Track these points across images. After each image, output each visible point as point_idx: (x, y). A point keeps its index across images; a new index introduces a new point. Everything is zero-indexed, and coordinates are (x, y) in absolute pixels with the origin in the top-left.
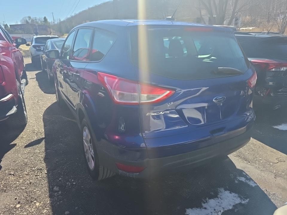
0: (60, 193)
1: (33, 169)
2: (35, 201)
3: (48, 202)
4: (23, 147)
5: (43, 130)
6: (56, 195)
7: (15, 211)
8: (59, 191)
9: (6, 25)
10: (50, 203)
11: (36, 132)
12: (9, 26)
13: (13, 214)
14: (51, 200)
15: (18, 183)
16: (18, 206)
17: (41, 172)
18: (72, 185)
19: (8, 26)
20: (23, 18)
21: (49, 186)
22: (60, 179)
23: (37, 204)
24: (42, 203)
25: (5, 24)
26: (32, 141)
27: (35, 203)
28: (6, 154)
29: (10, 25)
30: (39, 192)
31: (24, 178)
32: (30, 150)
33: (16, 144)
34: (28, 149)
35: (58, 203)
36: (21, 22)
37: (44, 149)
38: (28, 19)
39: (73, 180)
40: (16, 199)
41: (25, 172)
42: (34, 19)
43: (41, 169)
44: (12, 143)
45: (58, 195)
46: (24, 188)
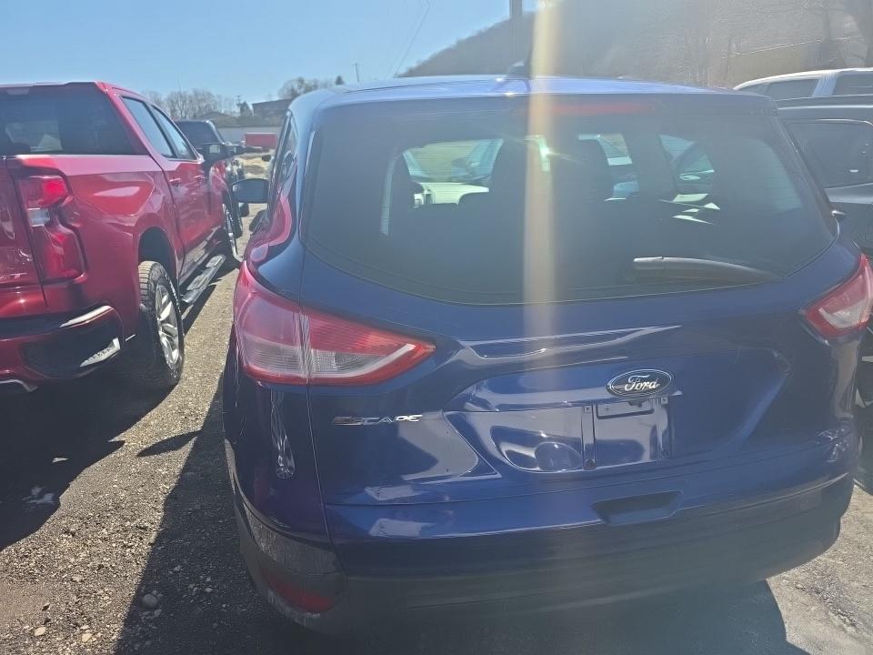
0: (157, 613)
1: (128, 523)
2: (84, 627)
3: (114, 637)
4: (136, 453)
5: (207, 409)
6: (142, 618)
7: (26, 646)
8: (156, 608)
9: (245, 104)
10: (118, 640)
11: (187, 411)
12: (251, 107)
13: (18, 652)
14: (123, 632)
15: (72, 560)
16: (41, 631)
17: (141, 539)
18: (202, 593)
19: (248, 108)
20: (286, 84)
21: (141, 585)
22: (176, 569)
23: (86, 637)
24: (99, 634)
25: (242, 102)
26: (166, 438)
27: (83, 632)
28: (86, 471)
29: (253, 105)
30: (107, 598)
31: (94, 549)
32: (146, 466)
33: (121, 444)
34: (145, 461)
35: (137, 647)
36: (279, 94)
37: (181, 466)
38: (296, 87)
39: (208, 580)
40: (46, 608)
41: (104, 530)
42: (313, 83)
43: (145, 528)
44: (117, 439)
45: (149, 621)
46: (78, 578)
